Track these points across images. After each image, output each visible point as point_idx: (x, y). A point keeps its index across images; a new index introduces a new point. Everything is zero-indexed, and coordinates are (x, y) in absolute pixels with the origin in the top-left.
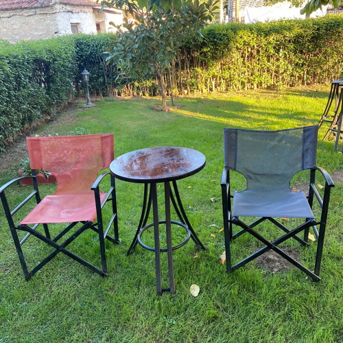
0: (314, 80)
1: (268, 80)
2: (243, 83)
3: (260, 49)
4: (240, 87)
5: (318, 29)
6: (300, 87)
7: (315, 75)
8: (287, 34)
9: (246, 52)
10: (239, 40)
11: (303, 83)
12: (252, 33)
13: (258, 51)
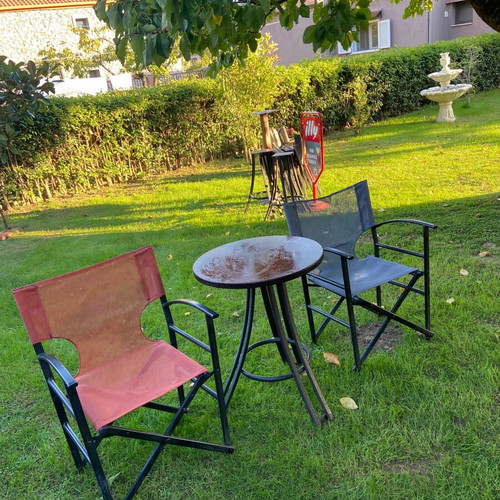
0: (178, 163)
1: (125, 170)
2: (92, 181)
3: (105, 130)
4: (89, 186)
5: (170, 100)
6: (167, 174)
7: (178, 156)
8: (135, 107)
9: (86, 136)
10: (73, 120)
11: (168, 169)
12: (88, 110)
13: (102, 133)
